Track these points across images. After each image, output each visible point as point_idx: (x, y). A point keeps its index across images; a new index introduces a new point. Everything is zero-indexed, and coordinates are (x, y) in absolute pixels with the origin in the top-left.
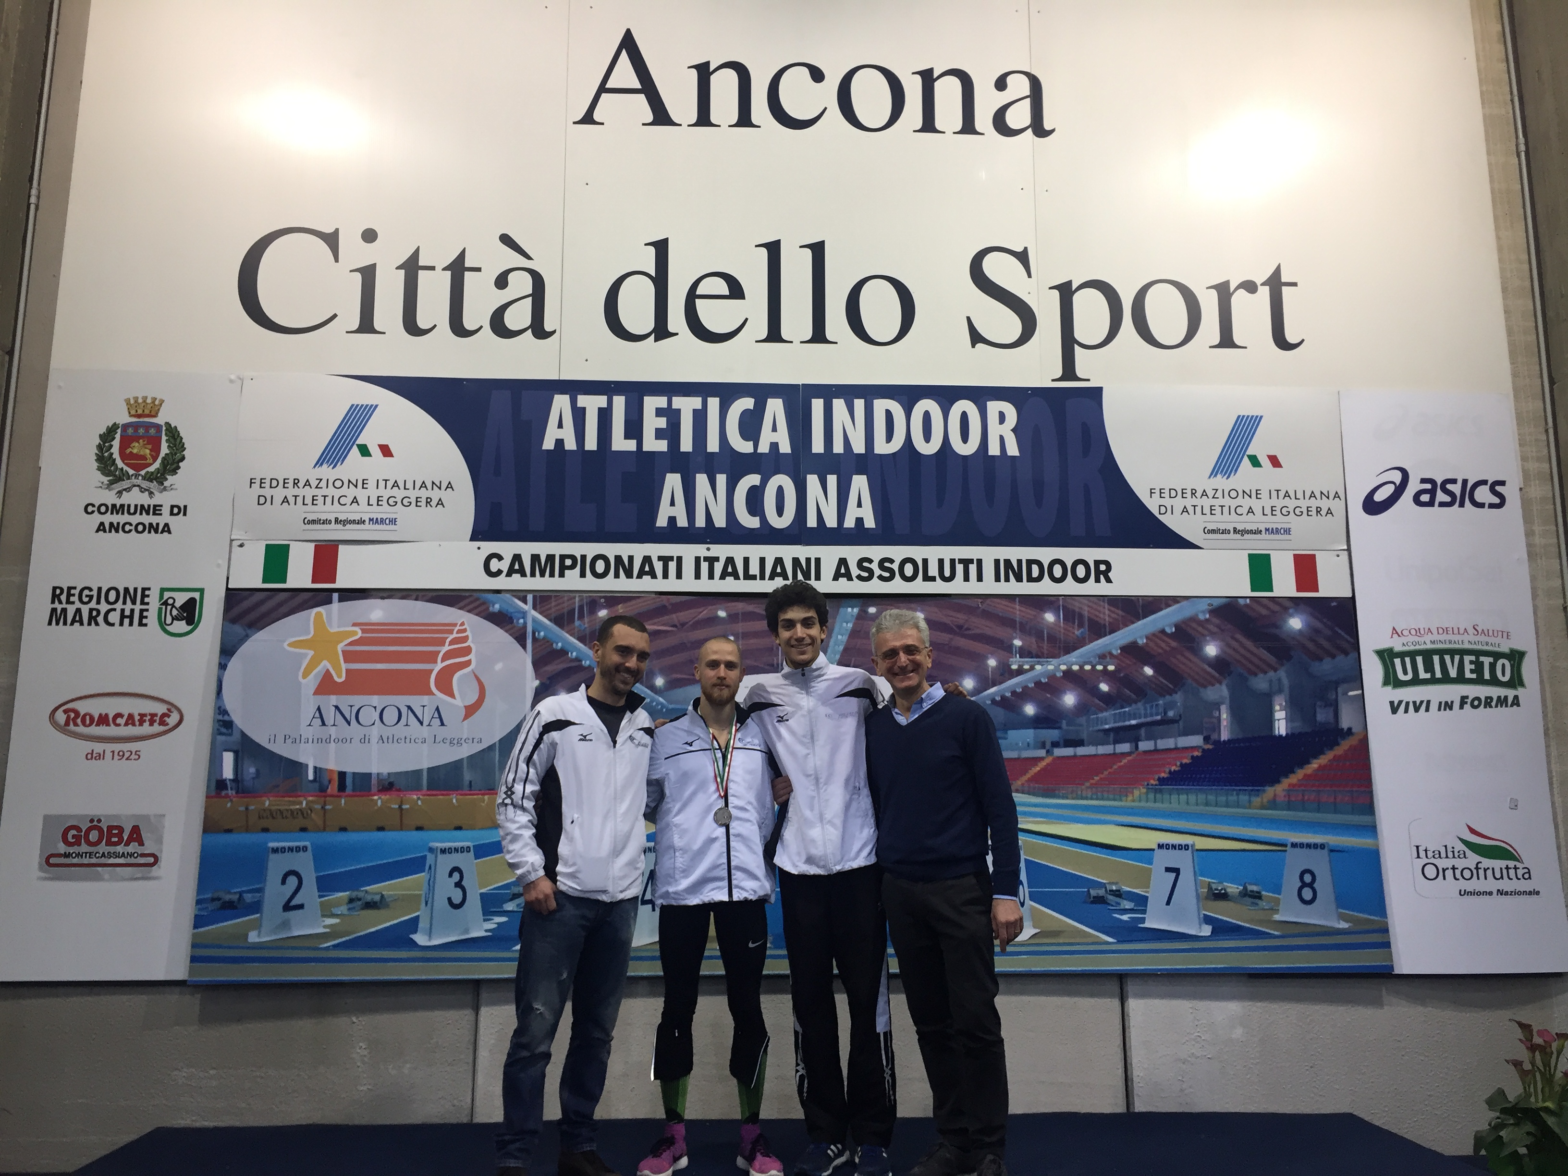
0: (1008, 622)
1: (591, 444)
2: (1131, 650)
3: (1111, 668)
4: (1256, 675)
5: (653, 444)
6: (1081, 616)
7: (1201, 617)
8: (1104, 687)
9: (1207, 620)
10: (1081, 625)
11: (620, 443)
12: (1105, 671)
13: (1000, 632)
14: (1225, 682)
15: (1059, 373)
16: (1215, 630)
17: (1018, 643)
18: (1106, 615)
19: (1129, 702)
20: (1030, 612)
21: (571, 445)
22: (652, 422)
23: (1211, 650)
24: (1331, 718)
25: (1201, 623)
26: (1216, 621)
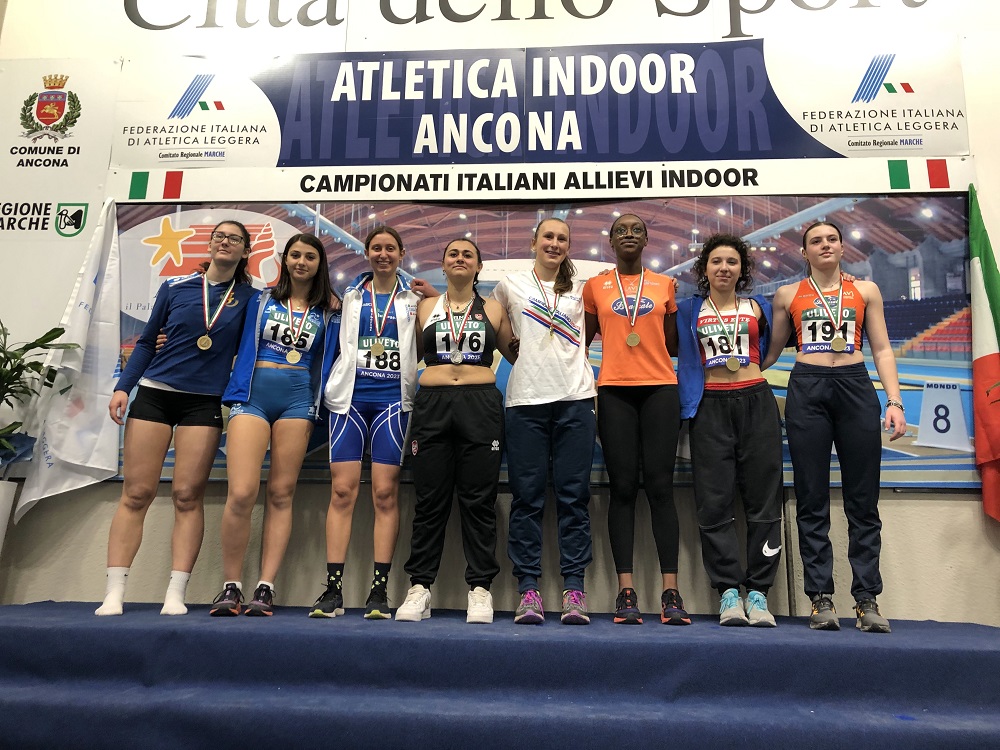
0: (689, 217)
1: (367, 97)
2: (789, 235)
3: (773, 249)
4: (894, 253)
6: (747, 210)
7: (848, 210)
8: (767, 264)
9: (853, 212)
10: (747, 217)
12: (768, 251)
13: (681, 224)
14: (868, 259)
15: (728, 32)
16: (860, 219)
17: (695, 232)
18: (768, 209)
19: (787, 275)
20: (706, 208)
21: (353, 99)
23: (856, 235)
24: (959, 286)
25: (847, 214)
26: (860, 212)
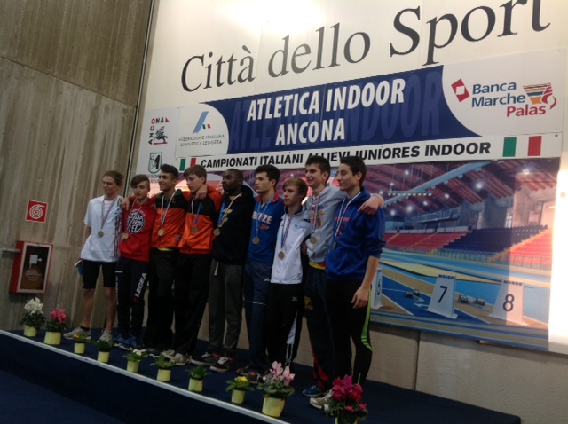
1: (260, 118)
3: (430, 195)
5: (277, 115)
8: (425, 203)
9: (480, 172)
10: (419, 176)
11: (268, 116)
12: (427, 196)
13: (385, 179)
14: (483, 201)
15: (426, 62)
16: (483, 176)
17: (392, 184)
18: (431, 170)
19: (435, 210)
20: (399, 170)
21: (254, 119)
22: (278, 106)
23: (479, 186)
24: (537, 220)
25: (476, 173)
26: (484, 172)
